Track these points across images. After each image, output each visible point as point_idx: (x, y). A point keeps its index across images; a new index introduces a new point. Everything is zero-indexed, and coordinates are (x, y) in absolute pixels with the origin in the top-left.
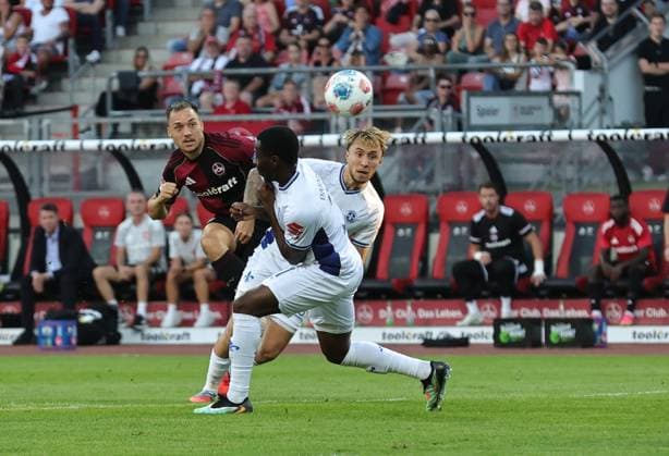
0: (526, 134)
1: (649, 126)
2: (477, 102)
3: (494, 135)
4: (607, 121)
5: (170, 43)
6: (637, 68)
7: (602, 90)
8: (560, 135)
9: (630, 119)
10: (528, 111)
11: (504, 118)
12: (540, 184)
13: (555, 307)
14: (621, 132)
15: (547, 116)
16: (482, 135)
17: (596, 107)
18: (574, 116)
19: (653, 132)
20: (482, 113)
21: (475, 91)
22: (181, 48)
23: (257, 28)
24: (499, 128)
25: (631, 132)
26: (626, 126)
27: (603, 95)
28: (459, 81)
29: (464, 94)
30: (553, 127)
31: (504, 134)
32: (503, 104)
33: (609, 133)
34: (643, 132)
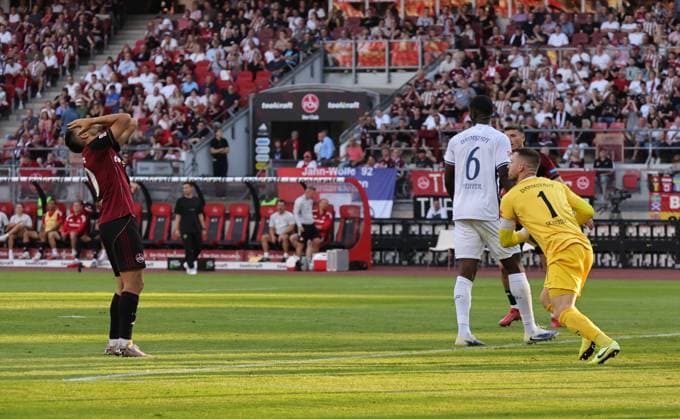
0: (160, 179)
1: (215, 176)
2: (140, 164)
3: (147, 178)
4: (195, 174)
5: (7, 136)
6: (209, 151)
7: (194, 160)
8: (175, 179)
9: (206, 173)
10: (162, 169)
11: (151, 171)
12: (166, 200)
13: (172, 253)
14: (201, 179)
15: (170, 171)
16: (142, 178)
17: (191, 167)
18: (181, 171)
19: (215, 179)
20: (142, 169)
21: (140, 160)
22: (11, 138)
23: (44, 130)
24: (149, 176)
25: (206, 179)
26: (203, 176)
27: (194, 163)
28: (132, 155)
29: (134, 161)
30: (172, 176)
31: (151, 178)
32: (151, 166)
33: (196, 179)
34: (210, 179)
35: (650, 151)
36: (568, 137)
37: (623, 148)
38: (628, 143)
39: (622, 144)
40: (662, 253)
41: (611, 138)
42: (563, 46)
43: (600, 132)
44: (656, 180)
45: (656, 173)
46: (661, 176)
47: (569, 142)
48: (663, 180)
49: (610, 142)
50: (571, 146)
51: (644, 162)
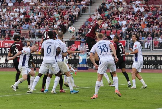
35: (36, 35)
36: (13, 31)
37: (28, 34)
38: (30, 32)
39: (28, 33)
40: (39, 63)
41: (25, 32)
42: (12, 6)
43: (22, 30)
44: (37, 43)
45: (37, 41)
46: (39, 42)
47: (14, 32)
48: (39, 43)
49: (25, 33)
50: (14, 33)
51: (34, 38)
